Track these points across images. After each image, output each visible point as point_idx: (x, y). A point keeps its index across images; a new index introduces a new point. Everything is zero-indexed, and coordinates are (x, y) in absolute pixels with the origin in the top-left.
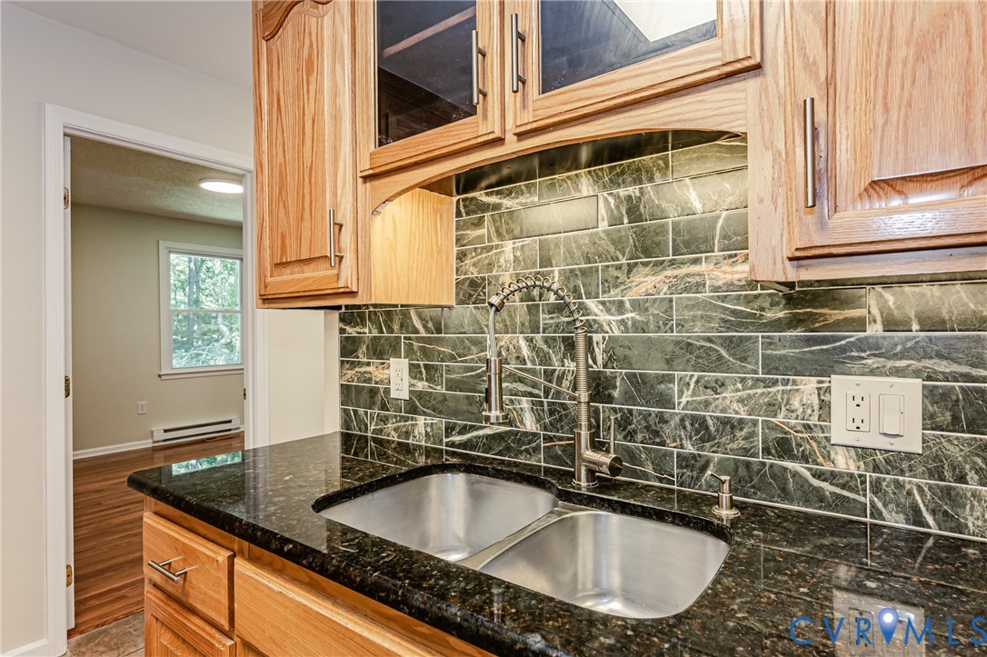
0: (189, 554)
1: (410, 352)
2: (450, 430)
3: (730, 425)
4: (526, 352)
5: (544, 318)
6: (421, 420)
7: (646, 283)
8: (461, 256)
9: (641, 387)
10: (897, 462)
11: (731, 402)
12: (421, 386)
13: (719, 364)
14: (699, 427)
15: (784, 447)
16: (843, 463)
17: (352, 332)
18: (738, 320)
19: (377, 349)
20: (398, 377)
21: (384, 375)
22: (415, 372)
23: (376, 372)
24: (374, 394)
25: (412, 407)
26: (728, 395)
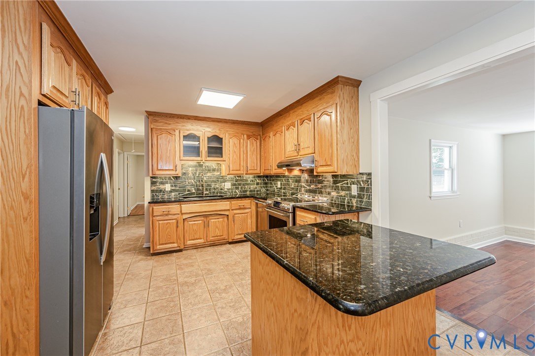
1: (170, 183)
2: (179, 194)
3: (217, 188)
4: (193, 182)
5: (196, 178)
6: (173, 194)
7: (209, 174)
8: (182, 169)
9: (209, 185)
10: (229, 189)
11: (217, 186)
12: (173, 188)
13: (216, 182)
14: (214, 189)
15: (221, 189)
16: (226, 190)
17: (154, 180)
18: (218, 178)
19: (162, 183)
20: (168, 187)
21: (164, 187)
22: (172, 186)
23: (162, 187)
24: (161, 191)
25: (171, 192)
26: (217, 185)
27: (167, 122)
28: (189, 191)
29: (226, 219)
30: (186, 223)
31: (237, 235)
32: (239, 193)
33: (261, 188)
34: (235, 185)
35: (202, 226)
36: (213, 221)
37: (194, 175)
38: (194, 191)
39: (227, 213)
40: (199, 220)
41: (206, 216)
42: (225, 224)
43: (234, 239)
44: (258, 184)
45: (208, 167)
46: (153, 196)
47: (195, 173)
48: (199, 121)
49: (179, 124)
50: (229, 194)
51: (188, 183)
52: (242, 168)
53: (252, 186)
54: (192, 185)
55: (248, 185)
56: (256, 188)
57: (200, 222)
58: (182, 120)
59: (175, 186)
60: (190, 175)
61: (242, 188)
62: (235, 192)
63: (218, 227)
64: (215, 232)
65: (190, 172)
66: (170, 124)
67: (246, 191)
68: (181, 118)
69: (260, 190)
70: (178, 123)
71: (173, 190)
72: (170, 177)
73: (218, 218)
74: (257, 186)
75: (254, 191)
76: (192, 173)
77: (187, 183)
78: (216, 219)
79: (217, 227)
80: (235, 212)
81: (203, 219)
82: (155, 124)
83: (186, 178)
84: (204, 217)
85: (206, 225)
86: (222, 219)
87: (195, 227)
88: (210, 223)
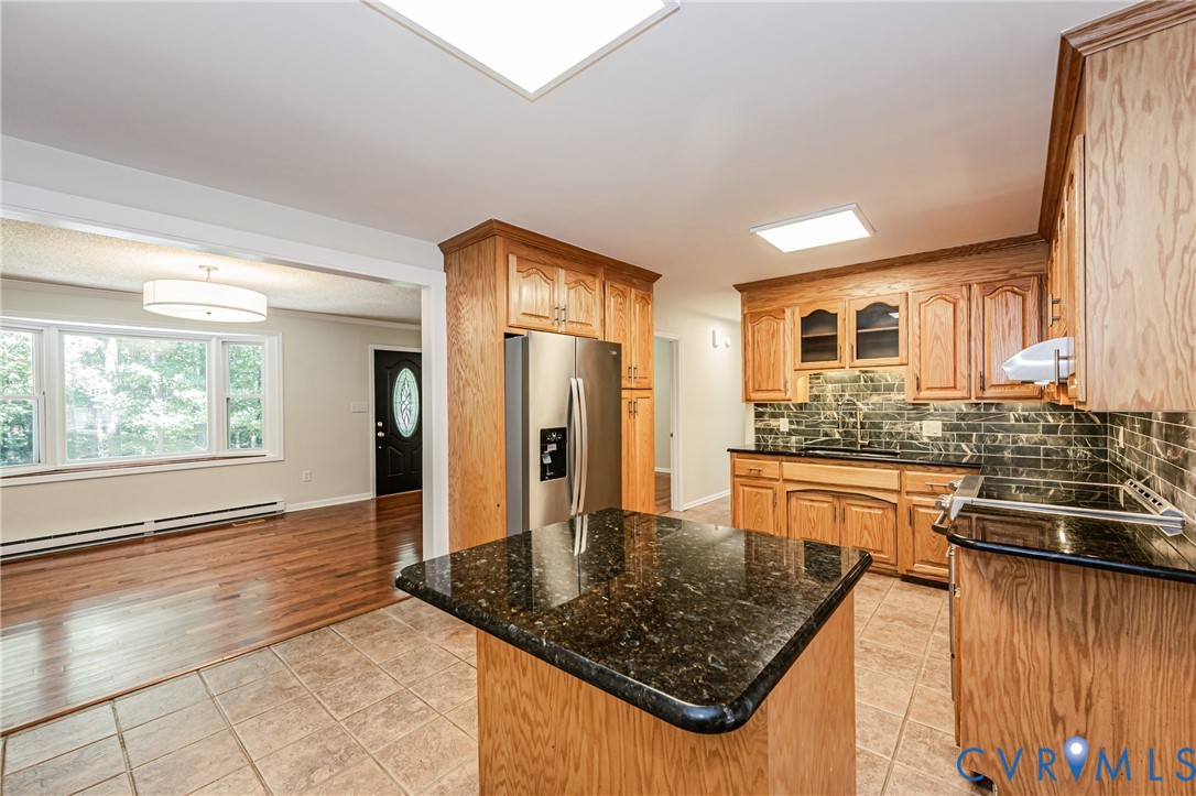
0: (760, 465)
1: (789, 416)
2: (806, 440)
3: (899, 433)
4: (836, 416)
5: (842, 407)
6: (794, 438)
7: (875, 399)
8: (811, 388)
9: (875, 425)
10: (937, 439)
11: (899, 428)
12: (793, 427)
13: (896, 419)
14: (890, 434)
15: (912, 437)
16: (925, 440)
17: (760, 409)
18: (901, 408)
19: (773, 416)
20: (783, 424)
21: (777, 424)
22: (791, 423)
23: (773, 423)
24: (771, 430)
25: (789, 434)
26: (898, 426)
27: (771, 296)
28: (826, 435)
29: (890, 514)
30: (793, 500)
31: (922, 562)
32: (970, 453)
33: (1070, 443)
34: (956, 428)
35: (830, 515)
36: (855, 510)
37: (837, 400)
38: (837, 436)
39: (893, 498)
40: (823, 501)
41: (838, 496)
42: (889, 526)
43: (913, 571)
44: (1050, 430)
45: (872, 381)
46: (758, 440)
47: (841, 396)
48: (836, 279)
49: (792, 296)
50: (936, 452)
51: (825, 418)
52: (962, 382)
53: (1024, 436)
54: (833, 423)
55: (1006, 430)
56: (1046, 443)
57: (826, 505)
58: (798, 286)
59: (798, 423)
60: (830, 399)
61: (981, 438)
62: (957, 448)
63: (870, 528)
64: (862, 537)
65: (829, 395)
66: (775, 299)
67: (1001, 449)
68: (796, 282)
69: (1064, 451)
70: (791, 293)
71: (793, 430)
72: (788, 405)
73: (870, 507)
74: (1050, 438)
75: (1037, 451)
76: (834, 396)
77: (822, 417)
78: (863, 506)
79: (866, 528)
80: (916, 499)
81: (830, 499)
82: (752, 304)
83: (820, 407)
84: (834, 496)
85: (840, 518)
86: (880, 512)
87: (813, 515)
88: (848, 513)
